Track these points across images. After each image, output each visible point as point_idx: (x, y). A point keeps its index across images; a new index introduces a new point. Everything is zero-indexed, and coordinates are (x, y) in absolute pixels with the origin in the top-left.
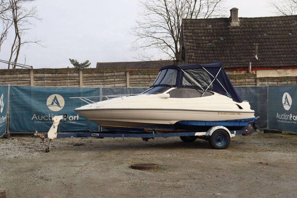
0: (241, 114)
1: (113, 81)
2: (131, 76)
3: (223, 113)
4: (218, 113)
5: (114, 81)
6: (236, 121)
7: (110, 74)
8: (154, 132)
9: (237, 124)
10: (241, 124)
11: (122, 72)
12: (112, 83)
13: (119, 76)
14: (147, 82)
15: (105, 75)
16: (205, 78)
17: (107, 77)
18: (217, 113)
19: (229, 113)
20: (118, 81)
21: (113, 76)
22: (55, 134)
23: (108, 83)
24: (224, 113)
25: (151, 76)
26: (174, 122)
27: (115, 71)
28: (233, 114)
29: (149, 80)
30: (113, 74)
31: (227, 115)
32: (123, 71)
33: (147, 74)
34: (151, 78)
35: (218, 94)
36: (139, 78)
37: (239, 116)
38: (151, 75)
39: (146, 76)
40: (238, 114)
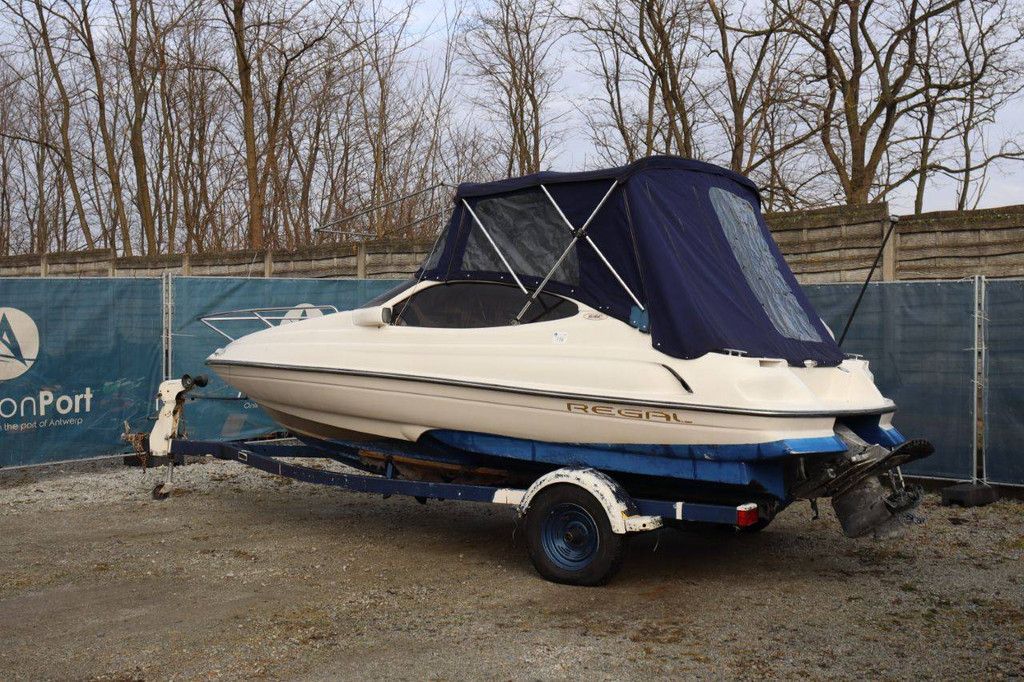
0: (682, 416)
1: (833, 261)
2: (905, 238)
3: (590, 406)
4: (569, 405)
5: (840, 260)
6: (668, 452)
7: (824, 233)
8: (390, 467)
9: (682, 471)
10: (709, 474)
11: (870, 225)
12: (830, 267)
13: (857, 238)
14: (968, 262)
15: (805, 235)
16: (551, 235)
17: (812, 243)
18: (563, 404)
19: (618, 407)
20: (853, 259)
21: (834, 240)
22: (166, 442)
23: (816, 268)
24: (594, 409)
25: (988, 237)
26: (415, 433)
27: (842, 222)
28: (641, 416)
29: (976, 253)
30: (834, 232)
31: (611, 419)
32: (873, 219)
33: (967, 226)
34: (985, 245)
35: (594, 312)
36: (937, 247)
37: (672, 426)
38: (986, 230)
39: (966, 237)
40: (668, 418)
